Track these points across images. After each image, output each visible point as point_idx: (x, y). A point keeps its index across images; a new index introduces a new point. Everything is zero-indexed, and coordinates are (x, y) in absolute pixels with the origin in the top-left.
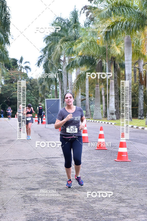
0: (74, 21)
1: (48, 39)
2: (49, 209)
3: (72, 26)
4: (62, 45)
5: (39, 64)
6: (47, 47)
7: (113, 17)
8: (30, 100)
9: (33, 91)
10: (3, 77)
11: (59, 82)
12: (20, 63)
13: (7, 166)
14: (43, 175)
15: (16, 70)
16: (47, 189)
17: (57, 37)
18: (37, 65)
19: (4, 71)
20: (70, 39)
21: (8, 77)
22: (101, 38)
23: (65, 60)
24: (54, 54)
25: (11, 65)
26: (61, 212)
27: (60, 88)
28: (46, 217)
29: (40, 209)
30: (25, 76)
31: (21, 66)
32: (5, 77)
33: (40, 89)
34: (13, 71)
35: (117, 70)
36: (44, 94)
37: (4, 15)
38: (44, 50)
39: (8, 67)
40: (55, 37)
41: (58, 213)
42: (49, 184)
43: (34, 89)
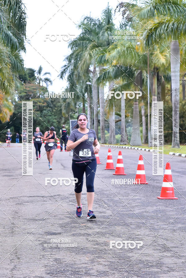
0: (107, 21)
1: (74, 44)
2: (75, 258)
3: (105, 28)
4: (91, 52)
6: (72, 54)
7: (156, 17)
8: (51, 121)
9: (55, 109)
10: (16, 92)
11: (88, 99)
12: (39, 74)
13: (22, 204)
14: (67, 215)
15: (33, 83)
16: (72, 233)
17: (86, 42)
18: (60, 77)
19: (19, 85)
20: (101, 44)
21: (23, 92)
22: (141, 43)
23: (96, 70)
24: (81, 63)
25: (27, 76)
26: (89, 263)
27: (89, 106)
28: (70, 269)
29: (63, 259)
30: (45, 90)
31: (39, 78)
32: (19, 91)
33: (64, 108)
34: (30, 84)
35: (160, 84)
36: (68, 113)
37: (18, 14)
38: (69, 58)
39: (23, 78)
40: (83, 41)
41: (86, 264)
42: (75, 227)
43: (56, 107)
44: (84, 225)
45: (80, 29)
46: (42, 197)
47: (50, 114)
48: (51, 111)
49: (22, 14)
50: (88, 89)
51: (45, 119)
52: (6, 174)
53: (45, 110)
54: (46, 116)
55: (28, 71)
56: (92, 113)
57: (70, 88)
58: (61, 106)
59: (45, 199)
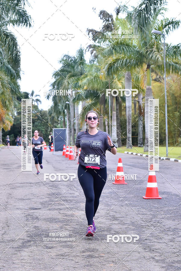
0: (80, 58)
1: (56, 74)
2: (49, 226)
3: (79, 63)
4: (69, 80)
5: (48, 97)
6: (56, 82)
7: (114, 55)
8: (40, 129)
10: (16, 109)
11: (67, 114)
12: (32, 96)
13: (15, 188)
14: (47, 196)
16: (48, 208)
17: (65, 73)
18: (47, 98)
19: (17, 103)
20: (76, 74)
22: (104, 74)
24: (62, 88)
27: (68, 119)
28: (45, 233)
29: (40, 226)
30: (36, 107)
31: (32, 99)
35: (118, 102)
36: (53, 124)
38: (53, 85)
40: (63, 73)
44: (58, 202)
45: (61, 63)
46: (30, 183)
47: (40, 125)
48: (40, 123)
50: (67, 107)
52: (6, 167)
53: (37, 122)
55: (24, 94)
57: (54, 106)
58: (48, 119)
59: (32, 185)
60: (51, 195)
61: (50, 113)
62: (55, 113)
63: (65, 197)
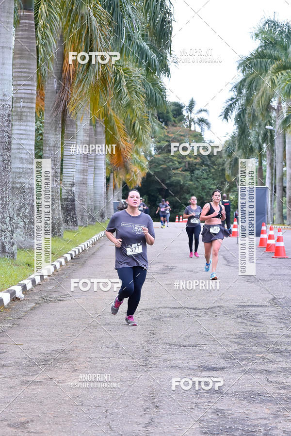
1: (247, 64)
2: (247, 410)
4: (275, 77)
5: (226, 117)
6: (244, 80)
8: (207, 187)
9: (214, 169)
10: (153, 140)
11: (268, 152)
12: (189, 112)
13: (162, 320)
14: (234, 340)
15: (180, 126)
16: (241, 369)
17: (266, 60)
18: (223, 116)
19: (157, 128)
21: (163, 140)
23: (281, 107)
24: (257, 94)
25: (171, 115)
26: (271, 418)
27: (269, 164)
28: (240, 427)
29: (228, 410)
30: (199, 137)
31: (189, 118)
32: (157, 139)
33: (229, 166)
34: (175, 128)
36: (235, 175)
37: (159, 16)
38: (238, 87)
39: (164, 119)
40: (261, 60)
41: (265, 419)
42: (247, 359)
43: (215, 165)
45: (257, 40)
46: (194, 309)
47: (205, 176)
48: (207, 172)
49: (165, 15)
50: (268, 137)
51: (197, 183)
53: (198, 169)
54: (199, 180)
55: (172, 107)
56: (273, 175)
57: (239, 135)
58: (223, 164)
59: (198, 312)
60: (244, 339)
61: (229, 149)
62: (241, 151)
63: (276, 343)
